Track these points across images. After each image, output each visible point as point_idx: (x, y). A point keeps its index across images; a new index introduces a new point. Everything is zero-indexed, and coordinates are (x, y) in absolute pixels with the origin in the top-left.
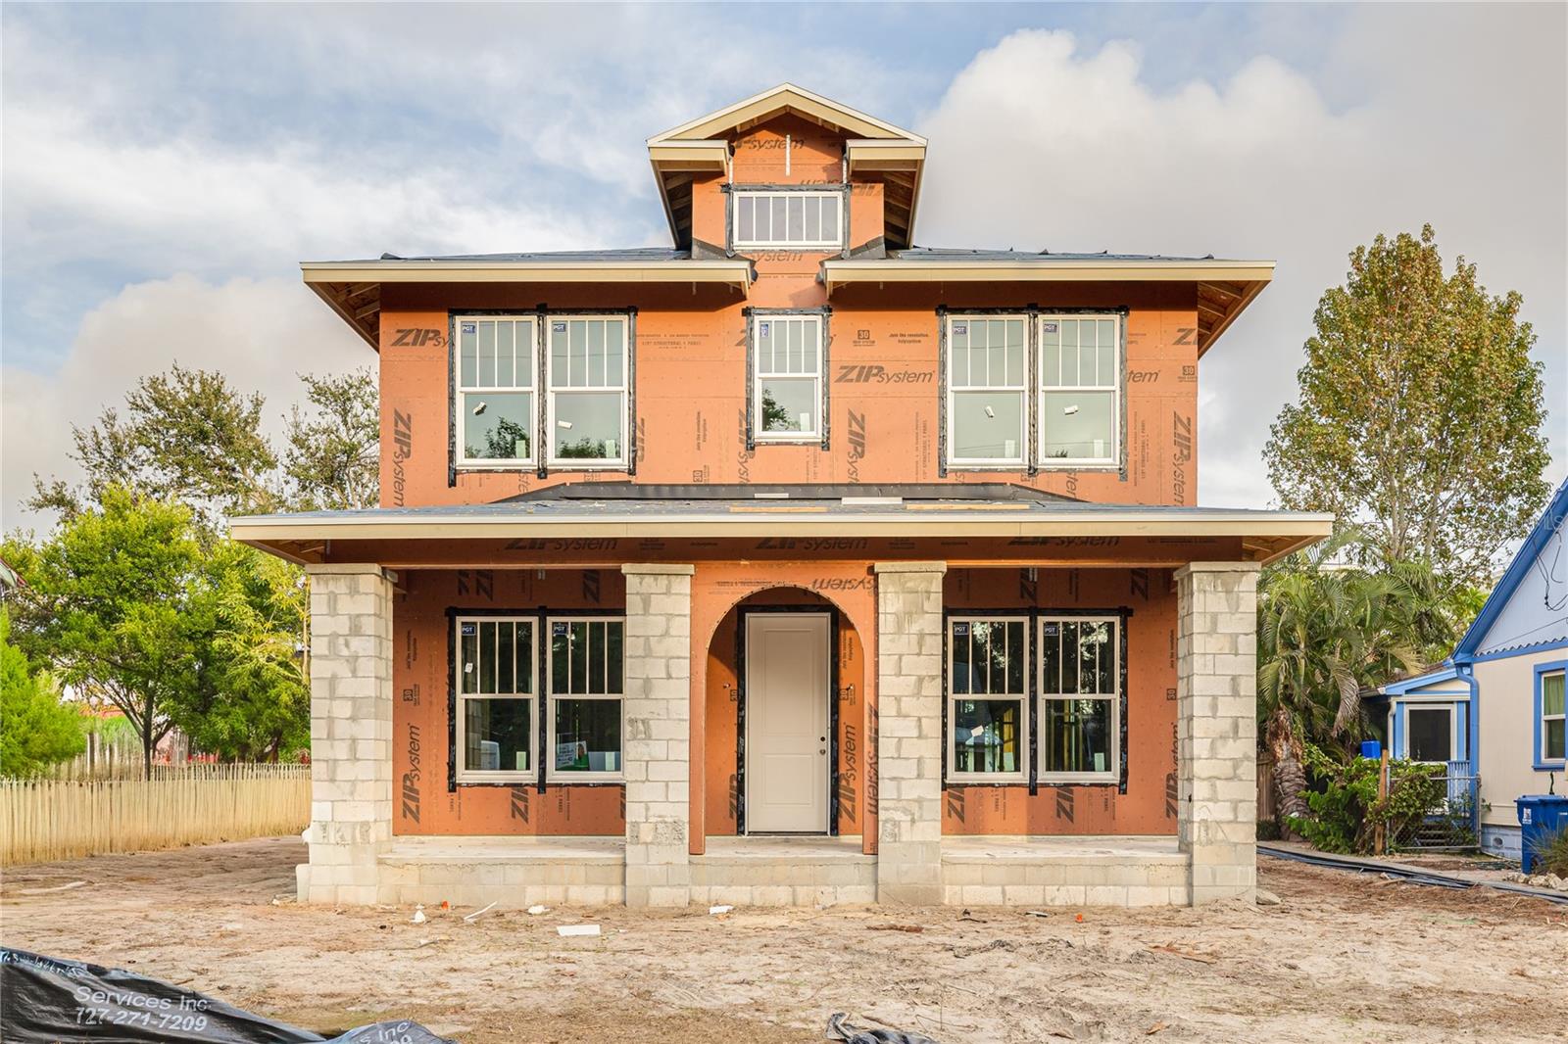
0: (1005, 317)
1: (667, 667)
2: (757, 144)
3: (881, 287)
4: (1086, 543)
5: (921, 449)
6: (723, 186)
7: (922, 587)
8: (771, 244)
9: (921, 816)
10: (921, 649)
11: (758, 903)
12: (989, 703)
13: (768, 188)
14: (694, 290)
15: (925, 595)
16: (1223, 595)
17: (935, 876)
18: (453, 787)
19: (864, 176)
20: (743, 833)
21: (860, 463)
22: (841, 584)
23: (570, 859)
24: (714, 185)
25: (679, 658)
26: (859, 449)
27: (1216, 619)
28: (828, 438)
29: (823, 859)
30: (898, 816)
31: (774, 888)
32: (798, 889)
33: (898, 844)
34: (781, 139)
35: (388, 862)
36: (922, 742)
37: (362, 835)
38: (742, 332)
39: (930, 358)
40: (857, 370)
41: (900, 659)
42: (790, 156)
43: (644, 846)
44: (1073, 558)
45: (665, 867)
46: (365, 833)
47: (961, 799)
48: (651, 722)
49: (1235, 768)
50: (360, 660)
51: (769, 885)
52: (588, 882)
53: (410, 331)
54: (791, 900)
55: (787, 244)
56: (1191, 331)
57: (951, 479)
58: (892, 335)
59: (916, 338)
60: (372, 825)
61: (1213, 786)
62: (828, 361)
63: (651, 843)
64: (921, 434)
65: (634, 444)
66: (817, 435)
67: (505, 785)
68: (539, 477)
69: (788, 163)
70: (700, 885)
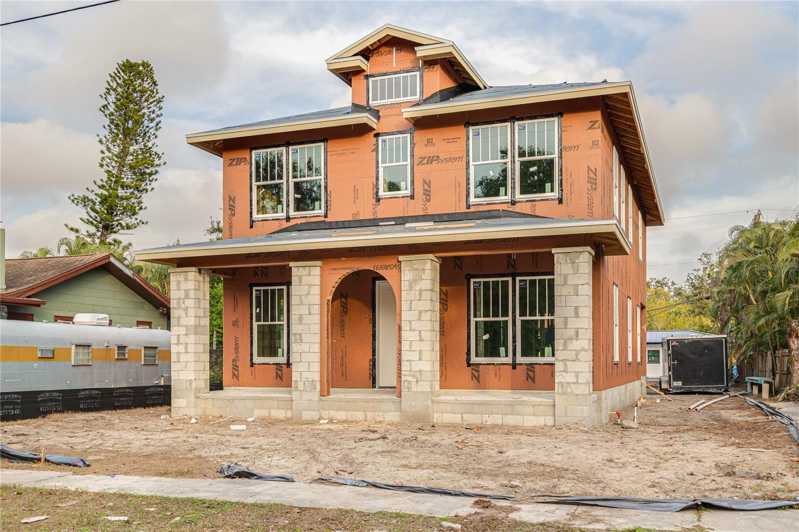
0: (499, 125)
1: (309, 309)
2: (380, 53)
3: (438, 117)
4: (501, 241)
5: (458, 196)
6: (365, 76)
7: (421, 267)
8: (387, 101)
9: (421, 379)
10: (420, 297)
11: (350, 419)
12: (491, 322)
13: (385, 74)
14: (353, 127)
15: (422, 271)
16: (570, 265)
17: (428, 409)
18: (252, 365)
19: (430, 62)
20: (375, 387)
21: (429, 205)
22: (386, 267)
23: (271, 397)
24: (361, 77)
25: (314, 305)
26: (428, 198)
27: (567, 277)
28: (413, 193)
29: (378, 399)
30: (410, 379)
31: (356, 412)
32: (367, 413)
33: (409, 393)
34: (391, 49)
35: (201, 397)
36: (422, 342)
37: (189, 386)
38: (374, 145)
39: (462, 149)
40: (427, 158)
41: (411, 302)
42: (395, 59)
43: (300, 392)
44: (495, 249)
45: (308, 402)
46: (191, 385)
47: (478, 371)
48: (302, 335)
49: (577, 355)
50: (189, 309)
51: (355, 411)
52: (279, 408)
53: (235, 159)
54: (364, 418)
55: (394, 100)
56: (597, 121)
57: (472, 209)
58: (444, 140)
59: (455, 140)
60: (193, 381)
61: (565, 364)
62: (413, 155)
63: (303, 390)
64: (458, 188)
65: (327, 203)
66: (408, 192)
67: (274, 364)
68: (287, 221)
69: (394, 61)
70: (325, 410)
